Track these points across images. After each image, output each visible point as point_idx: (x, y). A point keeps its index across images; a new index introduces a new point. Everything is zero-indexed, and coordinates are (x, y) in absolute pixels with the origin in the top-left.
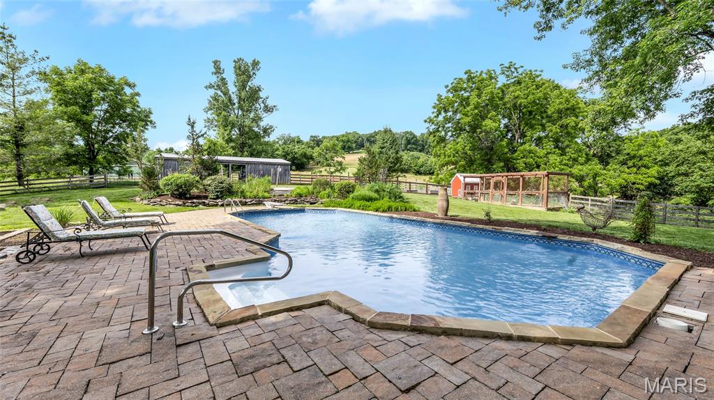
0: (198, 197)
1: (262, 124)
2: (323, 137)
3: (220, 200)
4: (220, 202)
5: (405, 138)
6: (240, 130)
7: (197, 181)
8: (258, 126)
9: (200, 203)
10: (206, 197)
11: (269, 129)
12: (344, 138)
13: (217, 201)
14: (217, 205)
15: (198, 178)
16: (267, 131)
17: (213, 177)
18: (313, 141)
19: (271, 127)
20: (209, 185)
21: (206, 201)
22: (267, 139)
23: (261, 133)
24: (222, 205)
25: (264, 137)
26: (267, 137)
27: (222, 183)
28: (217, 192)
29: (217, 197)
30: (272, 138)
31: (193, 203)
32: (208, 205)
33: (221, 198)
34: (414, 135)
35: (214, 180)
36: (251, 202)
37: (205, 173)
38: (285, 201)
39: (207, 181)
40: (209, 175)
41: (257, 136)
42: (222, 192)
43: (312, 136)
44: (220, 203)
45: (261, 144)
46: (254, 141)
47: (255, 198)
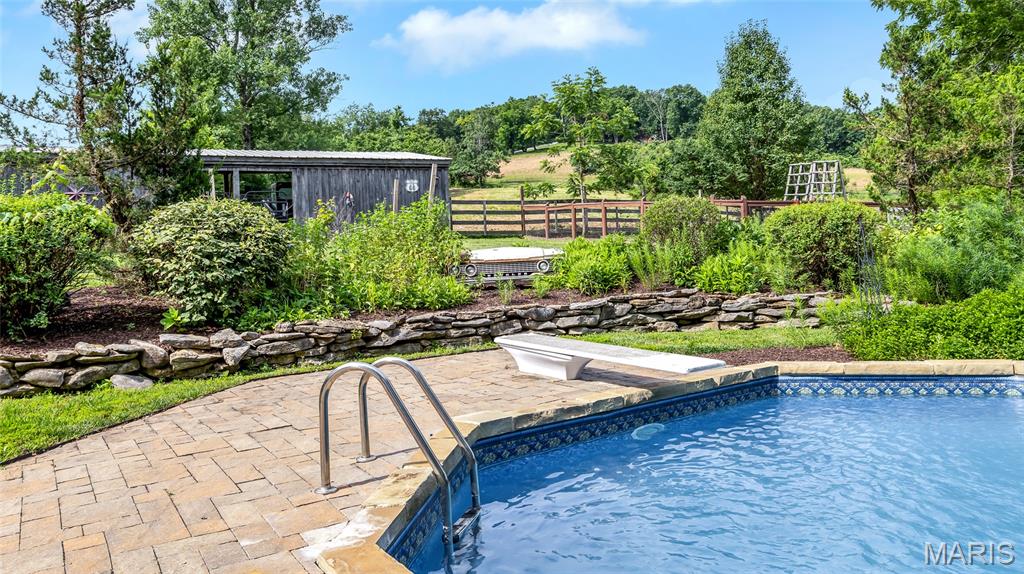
0: (106, 323)
1: (305, 70)
2: (452, 114)
3: (227, 334)
4: (229, 343)
5: (672, 104)
6: (241, 91)
7: (99, 233)
8: (294, 78)
9: (113, 364)
10: (149, 321)
11: (323, 84)
12: (510, 113)
13: (215, 339)
14: (211, 367)
15: (101, 216)
16: (318, 90)
17: (186, 207)
18: (429, 123)
19: (331, 78)
20: (168, 252)
21: (153, 348)
22: (318, 115)
23: (304, 95)
24: (245, 365)
25: (309, 109)
26: (318, 110)
27: (234, 236)
28: (209, 286)
29: (214, 320)
30: (333, 111)
31: (74, 362)
32: (164, 371)
33: (235, 320)
34: (699, 95)
35: (190, 222)
36: (392, 331)
37: (139, 192)
38: (553, 317)
39: (155, 231)
40: (163, 199)
41: (292, 105)
42: (234, 287)
43: (424, 113)
44: (231, 355)
45: (305, 129)
46: (285, 118)
47: (406, 308)
